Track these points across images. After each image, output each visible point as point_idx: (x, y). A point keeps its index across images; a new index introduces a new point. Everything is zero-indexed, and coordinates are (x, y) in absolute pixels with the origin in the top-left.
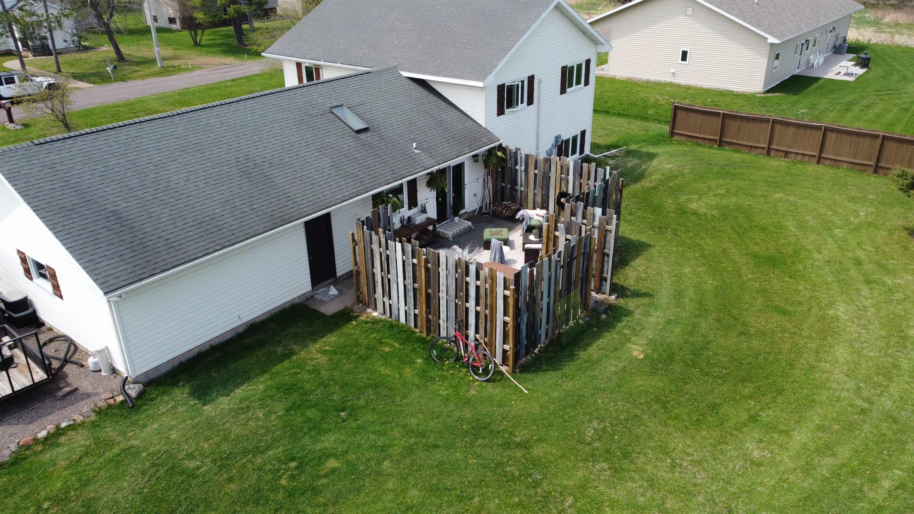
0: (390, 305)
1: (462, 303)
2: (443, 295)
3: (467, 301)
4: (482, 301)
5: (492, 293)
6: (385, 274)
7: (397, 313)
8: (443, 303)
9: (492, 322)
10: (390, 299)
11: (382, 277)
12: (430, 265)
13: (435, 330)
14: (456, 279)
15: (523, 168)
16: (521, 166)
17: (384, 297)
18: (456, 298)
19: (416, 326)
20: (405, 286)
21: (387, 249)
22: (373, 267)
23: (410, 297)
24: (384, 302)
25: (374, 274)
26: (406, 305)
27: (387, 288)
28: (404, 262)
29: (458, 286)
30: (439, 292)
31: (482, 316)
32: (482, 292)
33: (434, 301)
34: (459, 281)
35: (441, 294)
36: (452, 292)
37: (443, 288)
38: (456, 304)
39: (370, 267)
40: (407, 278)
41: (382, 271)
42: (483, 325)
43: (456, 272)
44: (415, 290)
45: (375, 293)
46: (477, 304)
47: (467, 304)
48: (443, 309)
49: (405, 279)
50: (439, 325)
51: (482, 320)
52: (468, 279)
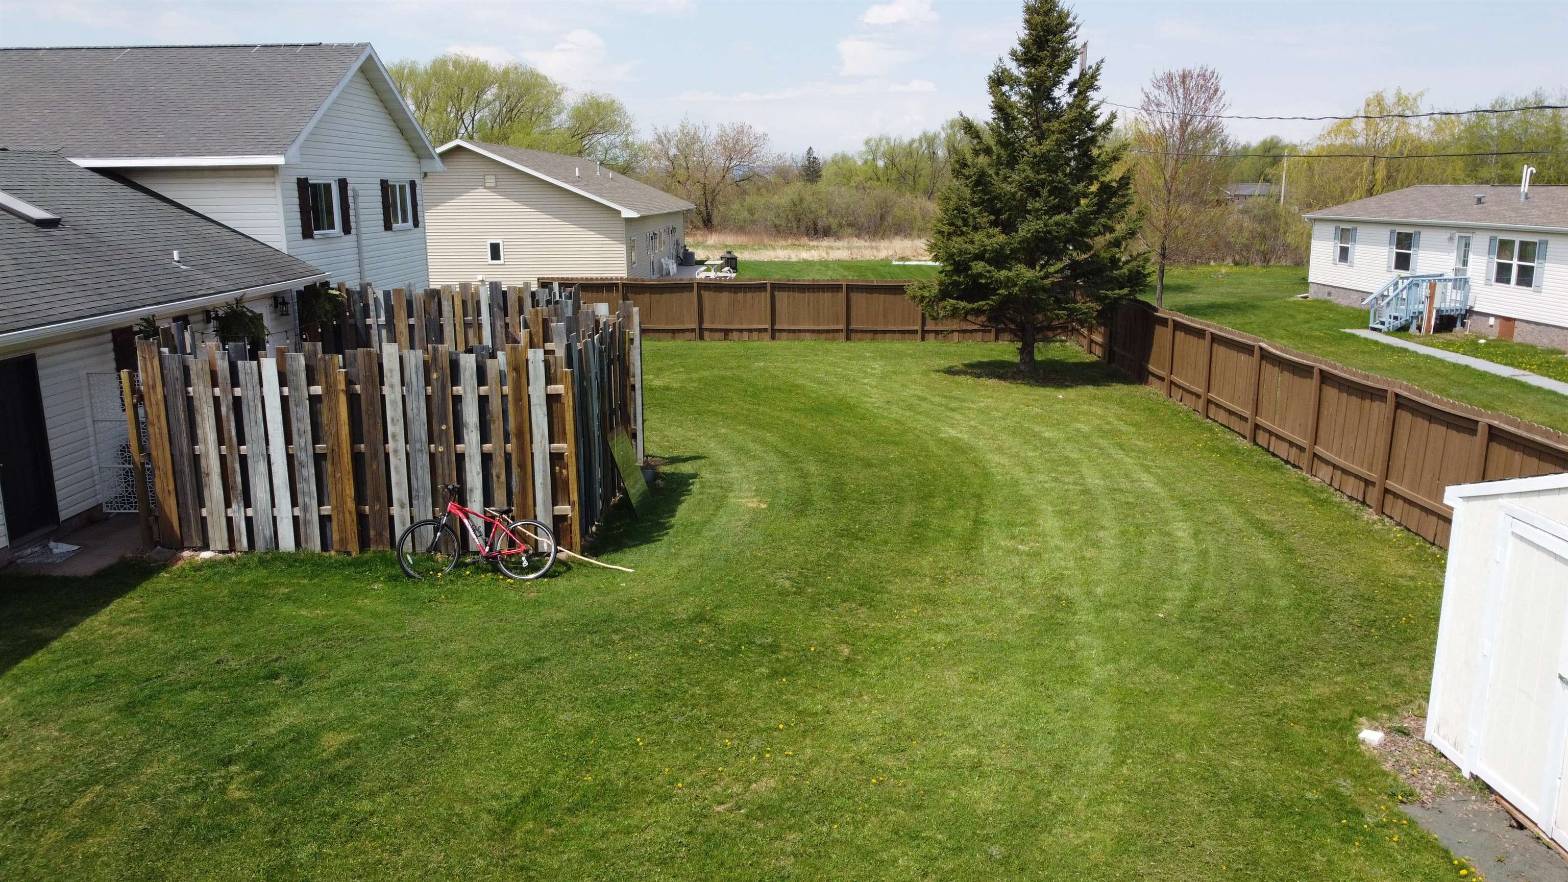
0: (249, 521)
1: (448, 447)
2: (396, 446)
3: (459, 439)
4: (497, 429)
5: (518, 399)
6: (230, 448)
7: (269, 532)
8: (397, 464)
9: (522, 466)
10: (247, 504)
11: (223, 459)
12: (358, 387)
13: (380, 534)
14: (428, 398)
15: (382, 320)
16: (378, 316)
17: (228, 505)
18: (431, 441)
19: (325, 546)
20: (290, 458)
21: (235, 383)
22: (193, 439)
23: (306, 480)
24: (229, 520)
25: (196, 459)
26: (294, 503)
27: (239, 479)
28: (284, 400)
29: (435, 410)
30: (386, 441)
31: (499, 460)
32: (495, 405)
33: (372, 468)
34: (436, 401)
35: (391, 446)
36: (420, 430)
37: (395, 428)
38: (432, 456)
39: (185, 442)
40: (295, 437)
41: (221, 441)
42: (503, 477)
43: (428, 382)
44: (319, 459)
45: (202, 505)
46: (485, 438)
47: (460, 447)
48: (398, 478)
49: (288, 440)
50: (391, 518)
51: (498, 469)
52: (458, 390)
